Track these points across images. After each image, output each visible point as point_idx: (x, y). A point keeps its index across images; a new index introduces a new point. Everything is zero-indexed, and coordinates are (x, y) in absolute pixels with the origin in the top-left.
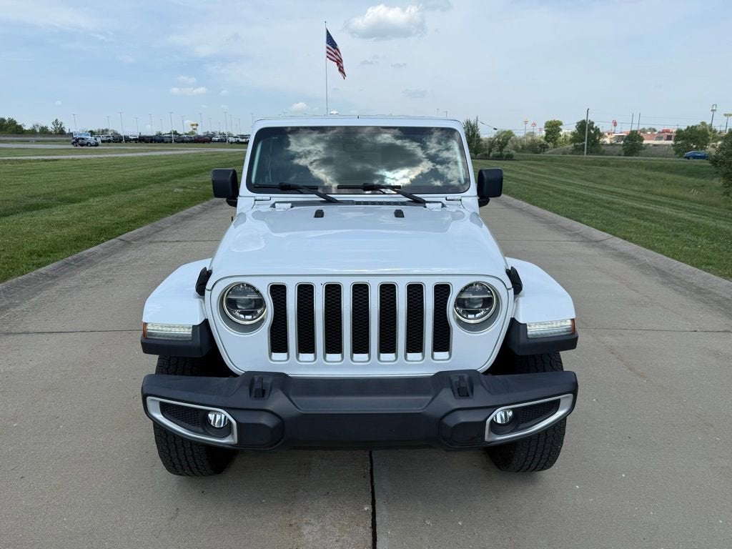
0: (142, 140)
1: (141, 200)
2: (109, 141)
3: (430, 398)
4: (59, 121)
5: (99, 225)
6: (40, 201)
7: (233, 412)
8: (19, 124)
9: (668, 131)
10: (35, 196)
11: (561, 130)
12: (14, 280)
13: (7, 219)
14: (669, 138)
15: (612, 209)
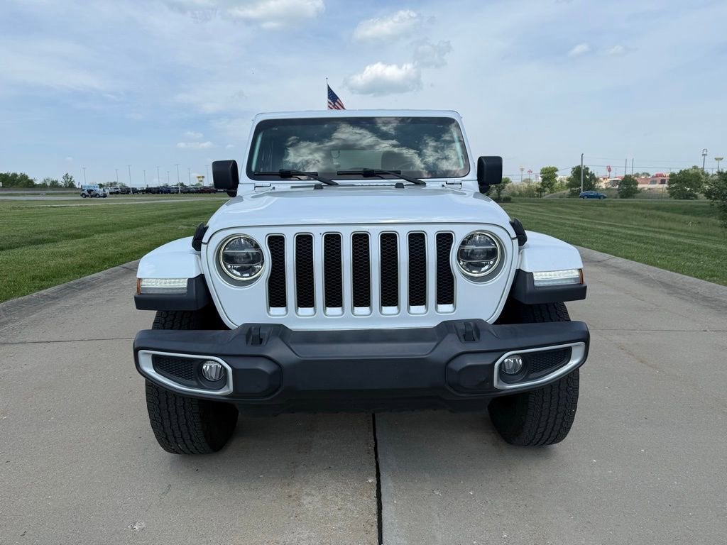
0: (149, 191)
1: (146, 235)
2: (117, 193)
3: (434, 344)
4: (70, 175)
5: (103, 255)
6: (45, 237)
7: (228, 359)
8: (30, 178)
9: (661, 175)
10: (41, 233)
11: (557, 176)
12: (15, 300)
13: (12, 251)
14: (663, 182)
15: (612, 236)
